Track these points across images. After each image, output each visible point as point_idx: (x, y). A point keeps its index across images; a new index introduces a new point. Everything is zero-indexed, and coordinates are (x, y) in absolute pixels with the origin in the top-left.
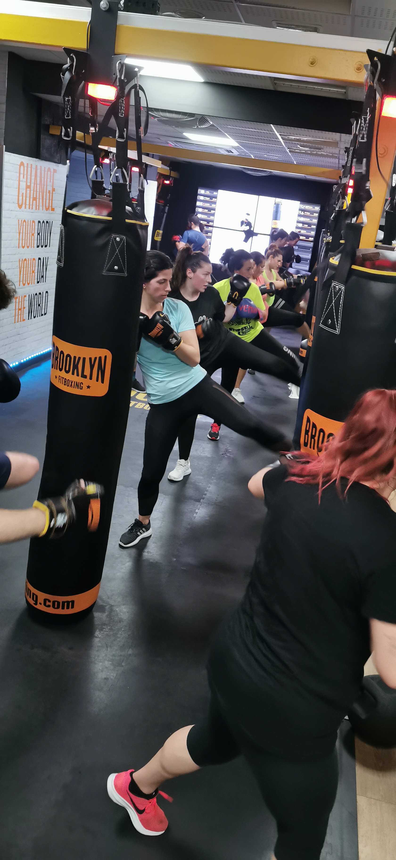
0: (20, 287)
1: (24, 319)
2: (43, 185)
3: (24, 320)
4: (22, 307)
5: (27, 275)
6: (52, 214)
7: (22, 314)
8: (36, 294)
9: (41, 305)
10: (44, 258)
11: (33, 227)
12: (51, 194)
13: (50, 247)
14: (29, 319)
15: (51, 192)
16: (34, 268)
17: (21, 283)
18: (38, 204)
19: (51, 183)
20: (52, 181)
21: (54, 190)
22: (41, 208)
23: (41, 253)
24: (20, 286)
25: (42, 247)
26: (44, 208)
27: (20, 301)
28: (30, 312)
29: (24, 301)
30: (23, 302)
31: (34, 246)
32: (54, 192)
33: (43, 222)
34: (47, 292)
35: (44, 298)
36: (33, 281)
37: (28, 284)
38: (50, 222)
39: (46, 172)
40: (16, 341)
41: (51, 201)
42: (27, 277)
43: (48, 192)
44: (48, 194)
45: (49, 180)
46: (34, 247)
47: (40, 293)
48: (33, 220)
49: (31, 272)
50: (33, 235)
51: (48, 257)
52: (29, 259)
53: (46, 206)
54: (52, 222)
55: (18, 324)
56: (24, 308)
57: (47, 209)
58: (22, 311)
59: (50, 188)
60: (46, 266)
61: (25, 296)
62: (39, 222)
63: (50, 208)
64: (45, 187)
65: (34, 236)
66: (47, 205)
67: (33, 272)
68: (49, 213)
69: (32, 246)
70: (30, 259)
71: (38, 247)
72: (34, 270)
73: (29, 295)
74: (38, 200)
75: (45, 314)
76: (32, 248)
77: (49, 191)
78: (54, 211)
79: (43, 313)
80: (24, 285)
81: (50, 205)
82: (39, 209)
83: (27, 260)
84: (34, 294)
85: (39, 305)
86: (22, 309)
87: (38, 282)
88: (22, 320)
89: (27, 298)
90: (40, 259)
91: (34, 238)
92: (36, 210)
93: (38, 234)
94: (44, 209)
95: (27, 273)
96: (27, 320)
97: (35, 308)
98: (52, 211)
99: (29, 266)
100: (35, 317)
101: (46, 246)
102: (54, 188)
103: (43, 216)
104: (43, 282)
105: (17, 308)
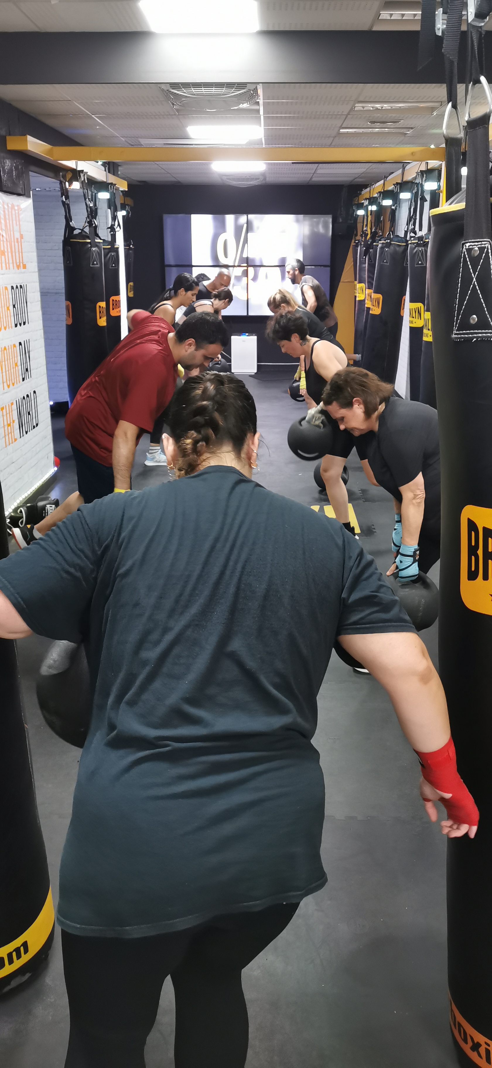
0: (5, 391)
1: (15, 438)
2: (9, 230)
3: (16, 440)
4: (11, 421)
5: (10, 371)
6: (24, 273)
7: (12, 431)
8: (24, 398)
9: (31, 413)
10: (24, 341)
11: (7, 296)
12: (20, 244)
13: (28, 324)
14: (20, 437)
15: (19, 240)
16: (16, 358)
17: (5, 384)
18: (7, 262)
19: (18, 227)
20: (18, 223)
21: (22, 236)
22: (11, 265)
23: (21, 334)
24: (4, 389)
25: (20, 325)
26: (15, 265)
27: (8, 412)
28: (21, 426)
29: (12, 411)
30: (11, 413)
31: (12, 326)
32: (22, 240)
33: (17, 287)
34: (35, 392)
35: (33, 401)
36: (18, 379)
37: (13, 384)
38: (24, 285)
39: (10, 210)
40: (11, 474)
41: (20, 254)
42: (10, 373)
43: (16, 241)
44: (16, 244)
45: (14, 222)
46: (12, 328)
47: (28, 396)
48: (5, 286)
49: (14, 367)
50: (8, 308)
51: (29, 340)
52: (8, 346)
53: (16, 263)
54: (26, 285)
55: (10, 448)
56: (14, 421)
57: (18, 267)
58: (12, 426)
59: (17, 235)
60: (29, 352)
61: (12, 404)
62: (12, 288)
63: (21, 264)
64: (12, 233)
65: (9, 310)
66: (18, 261)
67: (16, 364)
68: (22, 273)
69: (10, 326)
70: (10, 347)
71: (16, 326)
72: (17, 363)
73: (16, 401)
74: (6, 254)
75: (37, 425)
76: (10, 328)
77: (17, 239)
78: (26, 268)
79: (35, 424)
80: (9, 386)
81: (21, 261)
82: (9, 269)
83: (7, 348)
84: (21, 398)
85: (29, 414)
86: (12, 424)
87: (23, 379)
88: (13, 440)
89: (14, 407)
90: (20, 344)
91: (10, 313)
92: (7, 270)
93: (14, 306)
94: (15, 268)
95: (9, 369)
96: (19, 440)
97: (25, 418)
98: (24, 270)
99: (11, 357)
100: (27, 433)
101: (24, 323)
102: (21, 233)
103: (16, 278)
104: (29, 378)
105: (6, 423)
